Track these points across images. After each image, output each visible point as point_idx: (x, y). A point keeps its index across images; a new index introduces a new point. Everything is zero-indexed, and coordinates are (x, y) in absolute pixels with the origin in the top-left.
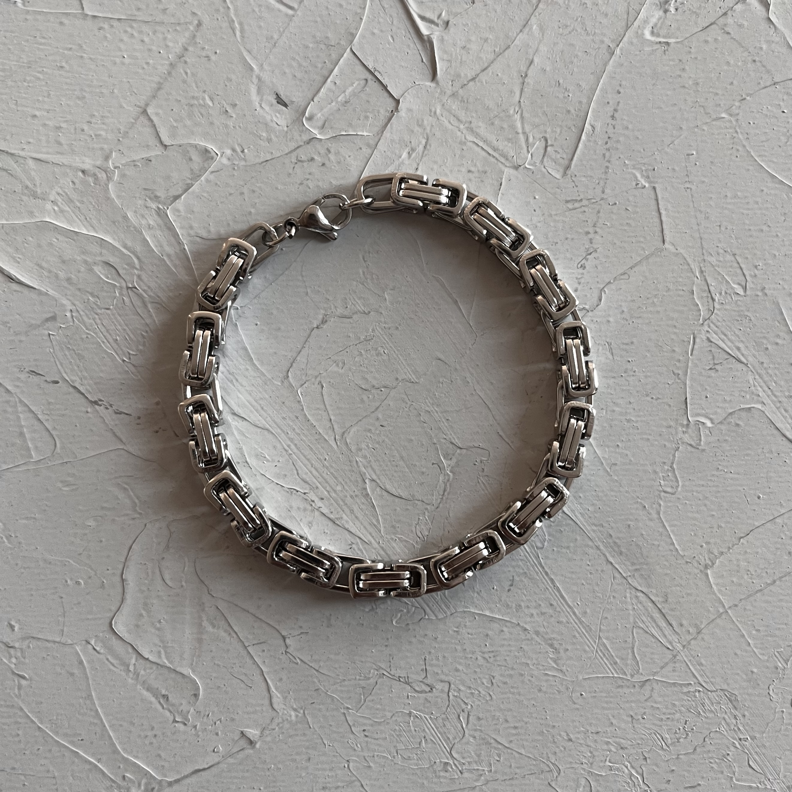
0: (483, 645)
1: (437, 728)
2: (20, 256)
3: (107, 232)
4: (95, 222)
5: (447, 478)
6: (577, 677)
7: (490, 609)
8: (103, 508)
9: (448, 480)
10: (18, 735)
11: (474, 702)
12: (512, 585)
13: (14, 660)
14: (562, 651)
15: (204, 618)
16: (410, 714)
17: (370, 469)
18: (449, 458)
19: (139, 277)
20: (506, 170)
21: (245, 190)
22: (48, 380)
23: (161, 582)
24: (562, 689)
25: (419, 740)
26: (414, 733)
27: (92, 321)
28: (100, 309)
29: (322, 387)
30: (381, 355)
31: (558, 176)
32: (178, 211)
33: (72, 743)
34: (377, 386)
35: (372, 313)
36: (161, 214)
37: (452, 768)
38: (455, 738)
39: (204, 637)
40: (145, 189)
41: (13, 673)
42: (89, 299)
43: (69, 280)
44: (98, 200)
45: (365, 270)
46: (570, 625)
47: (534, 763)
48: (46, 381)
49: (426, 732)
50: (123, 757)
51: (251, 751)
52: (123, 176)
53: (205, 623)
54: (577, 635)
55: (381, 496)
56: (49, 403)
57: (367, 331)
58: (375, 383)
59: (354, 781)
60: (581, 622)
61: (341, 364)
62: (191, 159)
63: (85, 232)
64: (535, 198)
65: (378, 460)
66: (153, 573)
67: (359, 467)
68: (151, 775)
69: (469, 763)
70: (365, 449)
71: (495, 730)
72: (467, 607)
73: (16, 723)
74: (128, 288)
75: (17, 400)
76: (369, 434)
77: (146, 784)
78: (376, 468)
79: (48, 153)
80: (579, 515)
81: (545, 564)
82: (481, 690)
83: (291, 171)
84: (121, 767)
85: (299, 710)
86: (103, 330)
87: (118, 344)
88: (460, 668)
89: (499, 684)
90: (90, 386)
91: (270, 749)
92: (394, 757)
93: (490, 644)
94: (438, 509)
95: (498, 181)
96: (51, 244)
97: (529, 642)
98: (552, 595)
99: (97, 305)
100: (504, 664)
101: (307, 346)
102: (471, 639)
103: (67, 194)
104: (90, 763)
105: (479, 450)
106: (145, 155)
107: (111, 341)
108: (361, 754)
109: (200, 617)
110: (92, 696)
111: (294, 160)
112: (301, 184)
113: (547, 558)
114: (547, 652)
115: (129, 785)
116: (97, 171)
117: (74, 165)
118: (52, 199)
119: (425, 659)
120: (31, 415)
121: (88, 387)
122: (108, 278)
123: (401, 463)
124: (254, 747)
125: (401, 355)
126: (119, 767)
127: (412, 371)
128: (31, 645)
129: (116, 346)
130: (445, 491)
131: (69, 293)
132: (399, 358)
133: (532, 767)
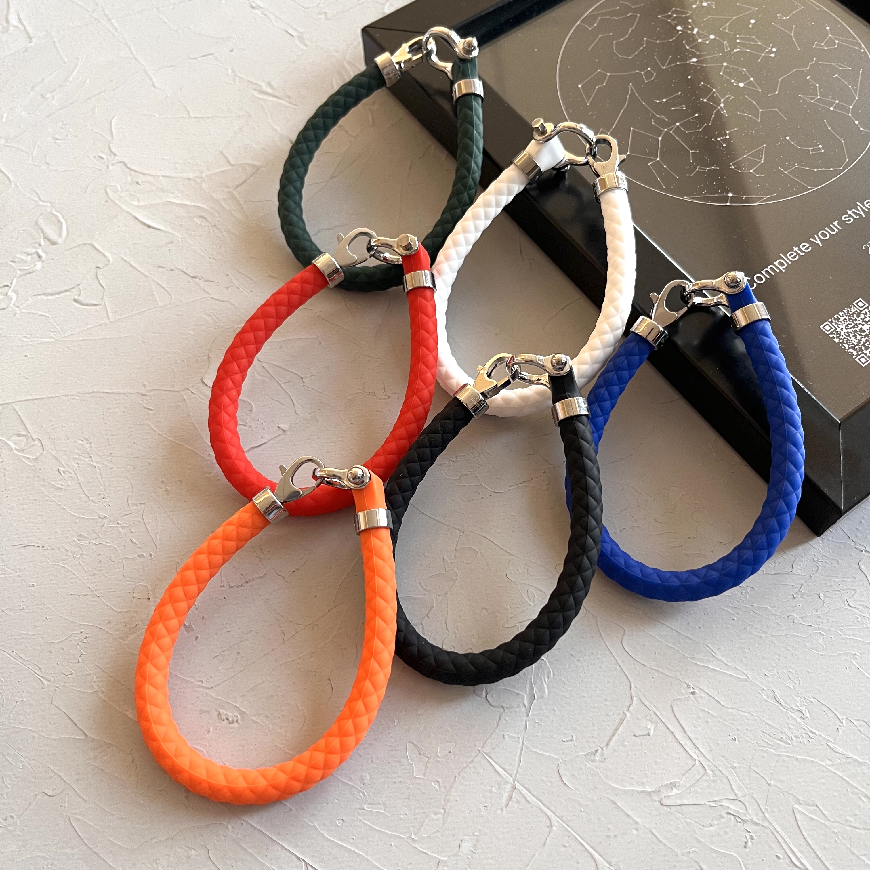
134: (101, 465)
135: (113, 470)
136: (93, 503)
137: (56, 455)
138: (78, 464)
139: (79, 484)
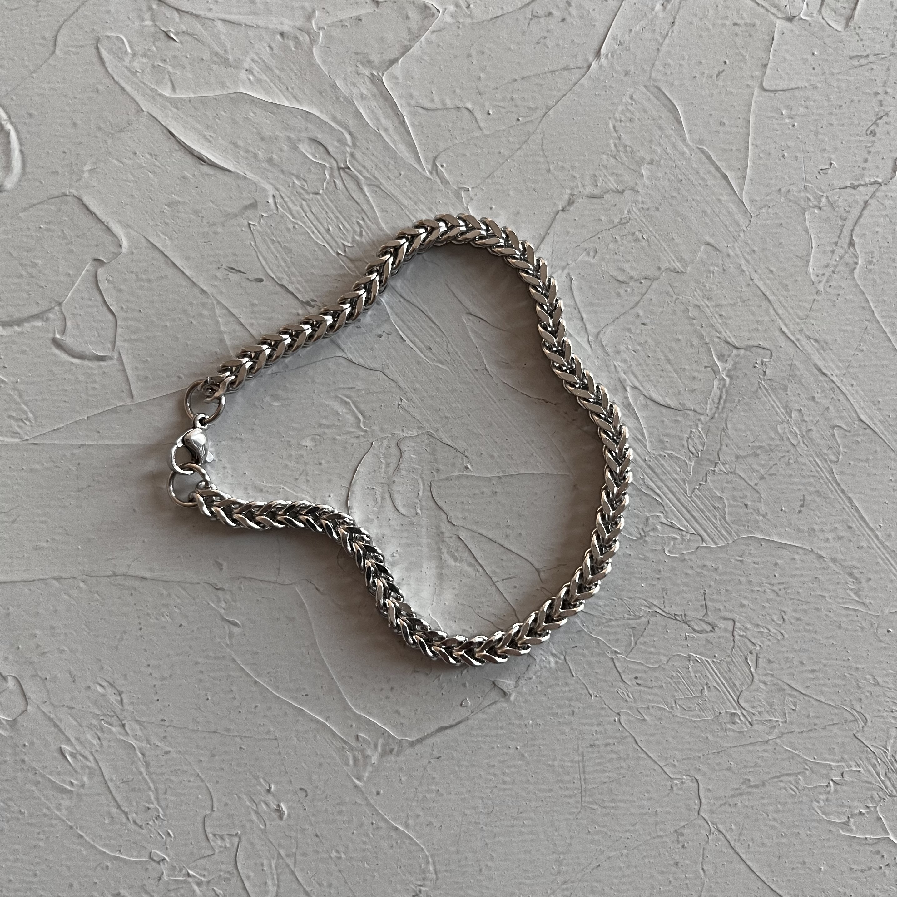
0: (771, 576)
1: (721, 673)
2: (212, 135)
3: (311, 103)
4: (297, 91)
5: (722, 383)
6: (882, 611)
7: (779, 535)
8: (320, 425)
9: (724, 385)
10: (232, 691)
11: (762, 642)
12: (802, 506)
13: (223, 605)
14: (863, 580)
15: (444, 550)
16: (689, 658)
17: (631, 376)
18: (725, 359)
19: (352, 155)
20: (779, 23)
21: (473, 53)
22: (250, 278)
23: (393, 509)
24: (866, 625)
25: (701, 688)
26: (694, 679)
27: (299, 208)
28: (308, 193)
29: (571, 280)
30: (639, 240)
31: (839, 29)
32: (396, 78)
33: (295, 699)
34: (636, 277)
35: (627, 192)
36: (376, 81)
37: (740, 719)
38: (742, 684)
39: (445, 571)
40: (356, 53)
41: (223, 619)
42: (294, 183)
43: (270, 161)
44: (301, 68)
45: (617, 141)
46: (873, 551)
47: (836, 711)
48: (248, 279)
49: (708, 678)
50: (356, 714)
51: (505, 705)
52: (329, 38)
53: (446, 556)
54: (881, 562)
55: (646, 406)
56: (253, 305)
57: (622, 212)
58: (633, 273)
59: (626, 737)
60: (885, 547)
61: (592, 253)
62: (408, 17)
63: (287, 104)
64: (813, 54)
65: (640, 364)
66: (383, 499)
67: (617, 372)
68: (389, 734)
69: (760, 713)
70: (624, 352)
71: (789, 674)
72: (751, 532)
73: (229, 676)
74: (339, 169)
75: (215, 302)
76: (628, 334)
77: (384, 746)
78: (638, 373)
79: (240, 14)
80: (879, 424)
81: (841, 480)
82: (770, 627)
83: (525, 28)
84: (354, 725)
85: (559, 655)
86: (312, 217)
87: (330, 235)
88: (745, 602)
89: (793, 621)
90: (299, 282)
91: (526, 701)
92: (672, 708)
93: (780, 575)
94: (714, 420)
95: (769, 35)
96: (248, 119)
97: (825, 572)
98: (849, 516)
99: (304, 189)
100: (798, 597)
101: (551, 231)
102: (757, 569)
103: (264, 61)
104: (318, 722)
105: (760, 351)
106: (355, 14)
107: (322, 230)
108: (634, 705)
109: (439, 549)
110: (316, 643)
111: (529, 16)
112: (538, 43)
113: (842, 473)
114: (846, 583)
115: (365, 746)
116: (298, 33)
117: (270, 26)
118: (247, 67)
119: (705, 594)
120: (232, 319)
121: (299, 286)
122: (315, 157)
123: (669, 367)
124: (508, 700)
125: (663, 240)
126: (351, 726)
127: (677, 258)
128: (242, 586)
129: (328, 237)
130: (720, 398)
131: (270, 175)
132: (662, 245)
133: (833, 717)
134: (144, 744)
135: (168, 756)
136: (137, 828)
137: (52, 716)
138: (99, 739)
139: (106, 783)
